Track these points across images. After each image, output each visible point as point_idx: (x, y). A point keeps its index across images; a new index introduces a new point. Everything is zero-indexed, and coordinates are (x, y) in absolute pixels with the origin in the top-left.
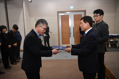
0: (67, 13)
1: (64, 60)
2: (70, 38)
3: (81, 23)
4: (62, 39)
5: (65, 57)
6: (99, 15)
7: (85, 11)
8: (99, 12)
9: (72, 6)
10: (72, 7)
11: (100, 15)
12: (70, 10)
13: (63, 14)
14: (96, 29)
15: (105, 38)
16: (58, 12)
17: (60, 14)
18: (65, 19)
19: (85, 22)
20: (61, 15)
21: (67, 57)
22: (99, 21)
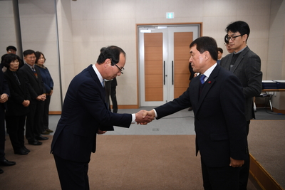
0: (159, 28)
1: (150, 136)
2: (165, 87)
3: (191, 52)
4: (146, 88)
5: (154, 130)
6: (238, 34)
7: (200, 25)
8: (239, 28)
9: (170, 11)
10: (170, 16)
11: (242, 35)
12: (166, 22)
13: (149, 31)
14: (231, 66)
15: (254, 86)
16: (139, 26)
17: (143, 31)
18: (154, 42)
19: (202, 50)
20: (145, 34)
21: (158, 130)
22: (238, 48)
